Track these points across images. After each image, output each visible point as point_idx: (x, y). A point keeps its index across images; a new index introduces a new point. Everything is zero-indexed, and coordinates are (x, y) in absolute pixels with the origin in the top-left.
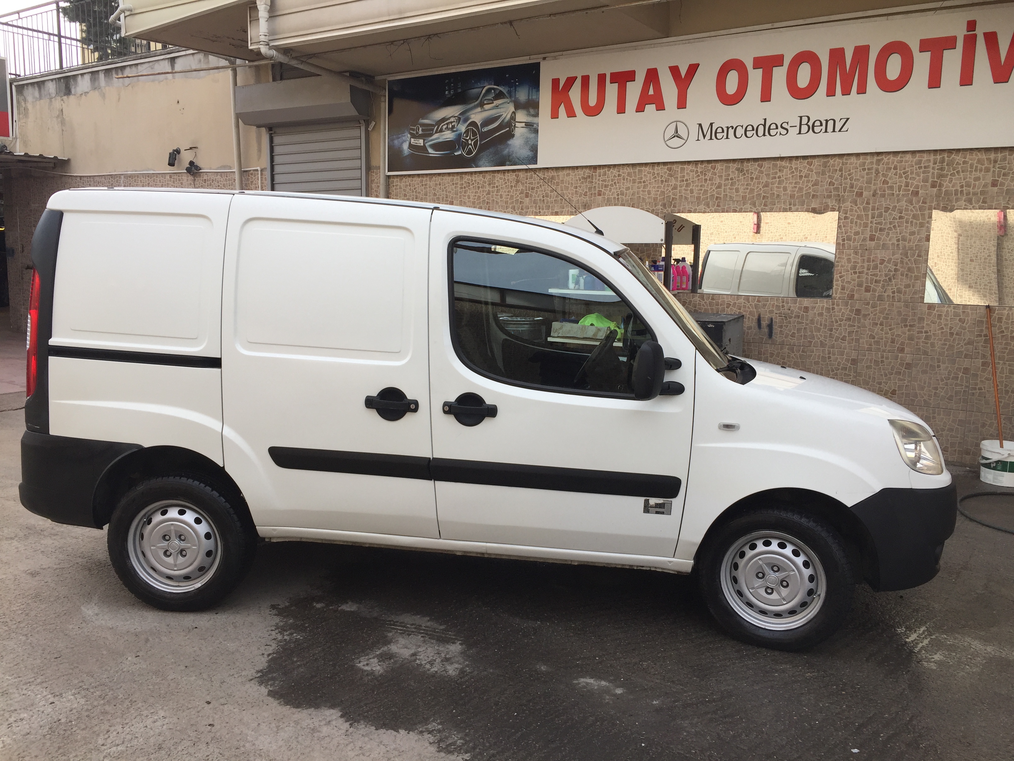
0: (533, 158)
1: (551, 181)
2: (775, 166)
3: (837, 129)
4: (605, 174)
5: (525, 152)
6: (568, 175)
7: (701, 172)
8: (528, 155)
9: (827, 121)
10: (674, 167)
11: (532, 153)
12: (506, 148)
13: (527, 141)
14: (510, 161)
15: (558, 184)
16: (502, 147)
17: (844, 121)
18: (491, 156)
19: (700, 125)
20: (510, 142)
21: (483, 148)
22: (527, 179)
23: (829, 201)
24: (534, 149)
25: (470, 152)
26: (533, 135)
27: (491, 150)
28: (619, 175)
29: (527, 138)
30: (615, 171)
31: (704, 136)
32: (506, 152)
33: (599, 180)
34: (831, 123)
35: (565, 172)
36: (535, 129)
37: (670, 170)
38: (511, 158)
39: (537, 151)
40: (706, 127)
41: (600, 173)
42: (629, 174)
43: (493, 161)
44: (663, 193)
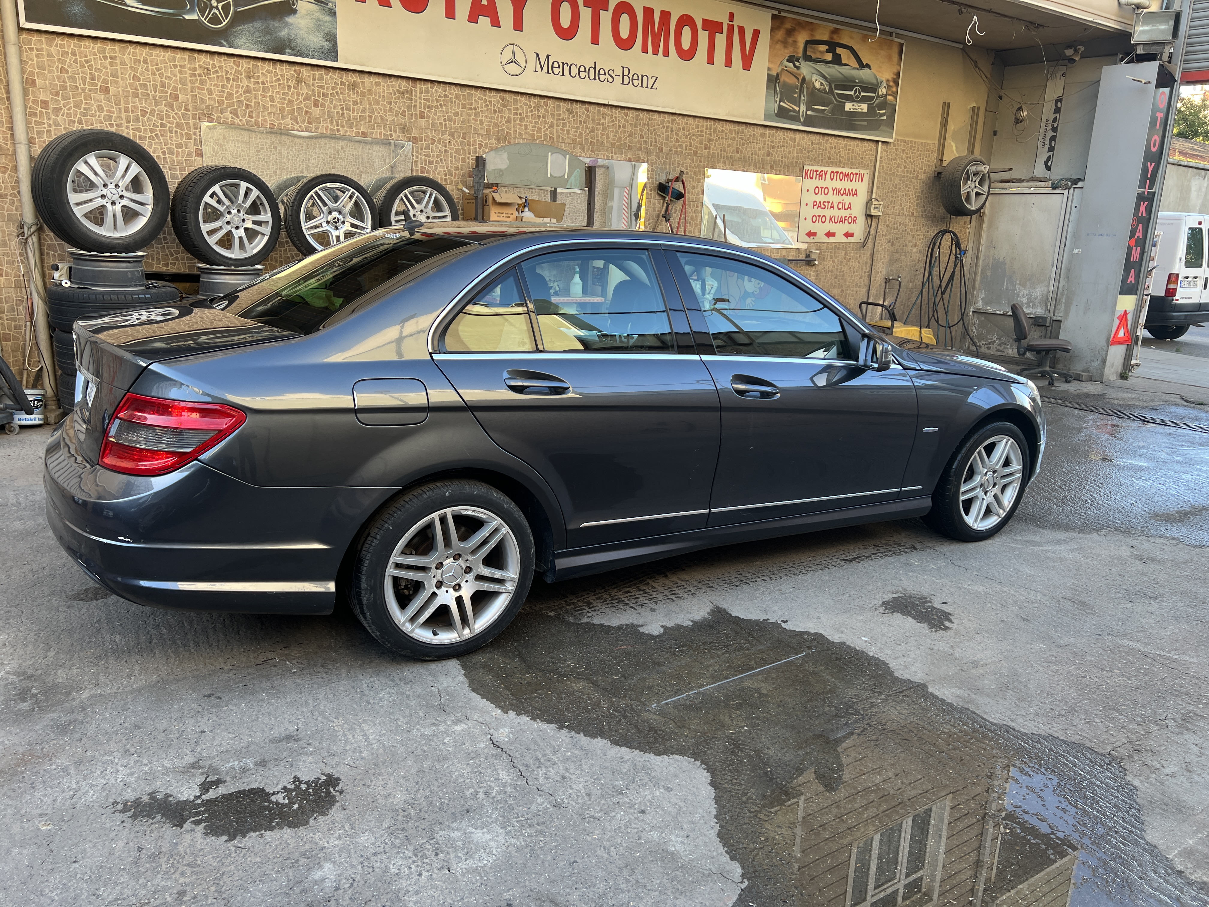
0: (329, 51)
1: (353, 89)
2: (599, 111)
3: (650, 86)
4: (427, 92)
5: (317, 41)
6: (377, 84)
7: (535, 107)
8: (323, 46)
9: (642, 77)
10: (507, 96)
11: (328, 43)
12: (284, 28)
13: (319, 25)
14: (291, 48)
15: (363, 94)
16: (277, 24)
17: (654, 79)
18: (257, 34)
19: (537, 54)
20: (290, 19)
21: (240, 19)
22: (315, 80)
23: (640, 152)
24: (332, 39)
25: (215, 20)
26: (328, 18)
27: (258, 24)
28: (445, 96)
29: (318, 20)
30: (440, 89)
31: (542, 68)
32: (284, 33)
33: (420, 98)
34: (645, 78)
35: (374, 79)
36: (330, 9)
37: (503, 99)
38: (293, 44)
39: (336, 43)
40: (543, 58)
41: (421, 88)
42: (457, 96)
43: (261, 42)
44: (496, 125)
